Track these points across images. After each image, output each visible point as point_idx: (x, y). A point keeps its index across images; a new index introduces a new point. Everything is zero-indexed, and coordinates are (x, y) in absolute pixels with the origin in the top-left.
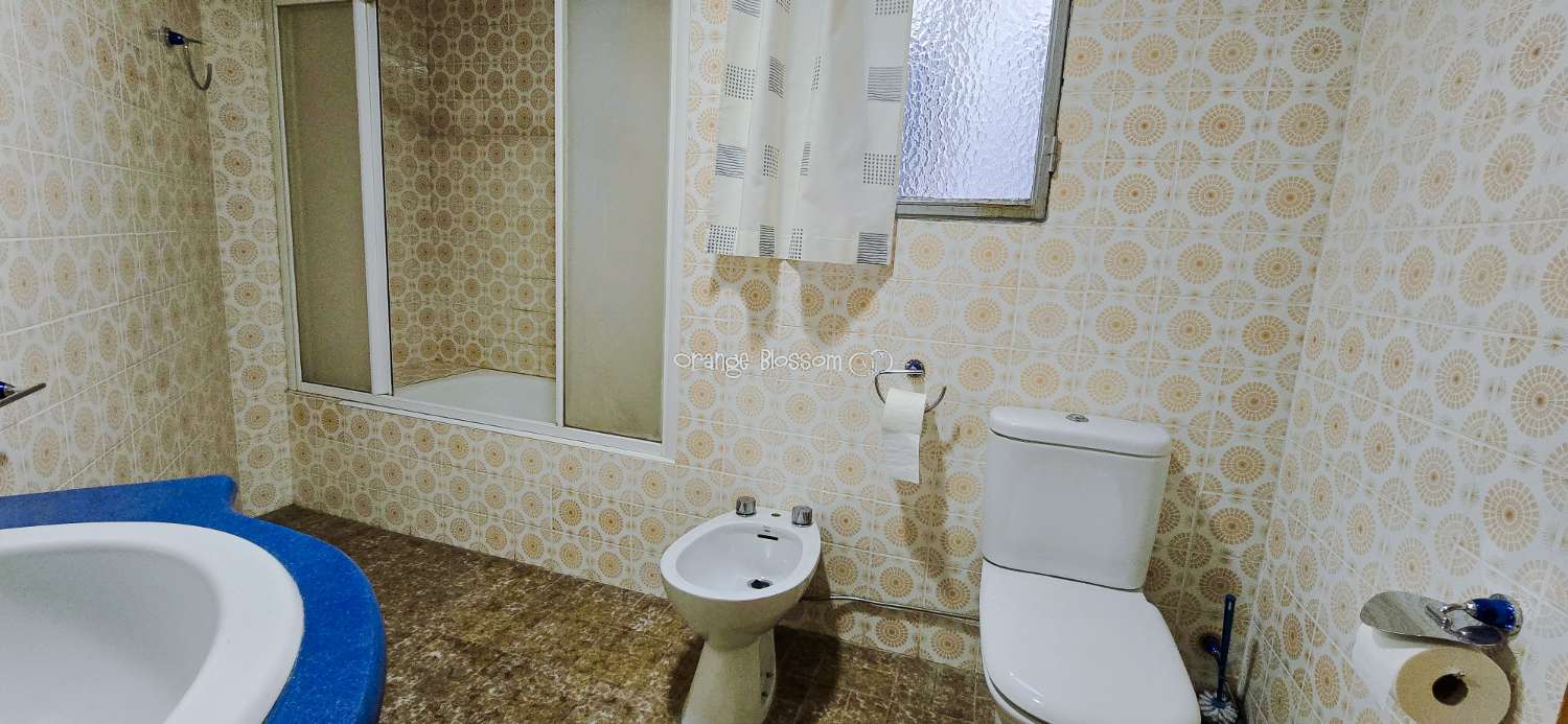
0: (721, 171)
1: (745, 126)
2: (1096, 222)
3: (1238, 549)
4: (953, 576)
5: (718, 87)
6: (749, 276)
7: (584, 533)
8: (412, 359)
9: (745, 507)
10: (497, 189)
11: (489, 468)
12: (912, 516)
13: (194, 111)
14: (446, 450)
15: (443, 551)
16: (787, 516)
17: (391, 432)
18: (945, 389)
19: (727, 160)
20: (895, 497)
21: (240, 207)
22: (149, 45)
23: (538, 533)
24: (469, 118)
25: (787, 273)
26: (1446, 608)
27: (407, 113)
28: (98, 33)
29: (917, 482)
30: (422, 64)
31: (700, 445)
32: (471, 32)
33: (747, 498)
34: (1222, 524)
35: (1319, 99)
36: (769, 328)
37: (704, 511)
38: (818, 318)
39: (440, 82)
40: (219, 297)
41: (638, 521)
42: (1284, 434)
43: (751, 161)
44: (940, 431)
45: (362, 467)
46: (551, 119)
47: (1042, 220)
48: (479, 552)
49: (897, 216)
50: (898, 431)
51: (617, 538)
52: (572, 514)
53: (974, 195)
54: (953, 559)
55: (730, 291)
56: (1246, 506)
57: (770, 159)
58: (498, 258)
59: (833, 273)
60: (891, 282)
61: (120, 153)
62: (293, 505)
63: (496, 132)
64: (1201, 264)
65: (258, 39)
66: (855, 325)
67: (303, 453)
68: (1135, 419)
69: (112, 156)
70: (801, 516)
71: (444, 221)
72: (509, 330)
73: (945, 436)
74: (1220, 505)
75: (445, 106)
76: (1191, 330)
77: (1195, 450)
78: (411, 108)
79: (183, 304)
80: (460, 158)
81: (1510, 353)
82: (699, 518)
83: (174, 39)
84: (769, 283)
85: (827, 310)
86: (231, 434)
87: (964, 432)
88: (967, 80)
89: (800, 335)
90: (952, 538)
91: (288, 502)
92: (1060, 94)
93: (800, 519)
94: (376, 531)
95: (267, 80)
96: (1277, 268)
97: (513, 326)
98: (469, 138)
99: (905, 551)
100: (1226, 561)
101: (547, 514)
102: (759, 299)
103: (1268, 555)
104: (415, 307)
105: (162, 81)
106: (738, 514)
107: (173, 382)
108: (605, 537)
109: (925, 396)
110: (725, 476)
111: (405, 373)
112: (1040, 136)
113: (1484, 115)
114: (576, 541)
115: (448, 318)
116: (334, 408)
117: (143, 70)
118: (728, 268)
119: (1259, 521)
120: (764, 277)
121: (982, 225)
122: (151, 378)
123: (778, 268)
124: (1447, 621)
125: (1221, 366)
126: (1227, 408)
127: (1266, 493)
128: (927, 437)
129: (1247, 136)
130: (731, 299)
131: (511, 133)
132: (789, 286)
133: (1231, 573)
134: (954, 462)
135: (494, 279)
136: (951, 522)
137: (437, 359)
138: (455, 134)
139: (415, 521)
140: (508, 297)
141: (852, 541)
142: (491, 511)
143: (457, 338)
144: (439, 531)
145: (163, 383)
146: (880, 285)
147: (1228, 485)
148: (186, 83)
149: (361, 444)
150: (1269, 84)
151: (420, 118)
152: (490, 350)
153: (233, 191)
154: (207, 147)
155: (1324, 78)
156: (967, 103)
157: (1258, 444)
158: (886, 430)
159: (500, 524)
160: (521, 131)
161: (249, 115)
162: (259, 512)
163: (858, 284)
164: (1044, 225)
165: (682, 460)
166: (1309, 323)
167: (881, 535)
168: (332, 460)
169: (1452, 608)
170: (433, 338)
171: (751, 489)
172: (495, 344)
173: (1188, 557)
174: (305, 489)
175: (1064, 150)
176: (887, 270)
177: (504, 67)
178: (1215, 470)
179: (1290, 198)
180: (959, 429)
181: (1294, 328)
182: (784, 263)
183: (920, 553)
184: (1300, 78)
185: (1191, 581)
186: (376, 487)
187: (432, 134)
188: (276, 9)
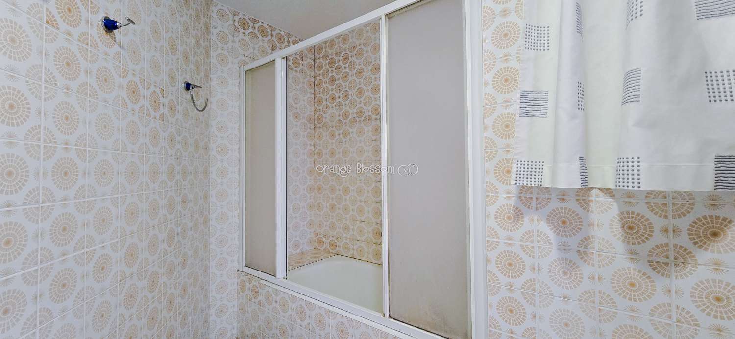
0: (525, 114)
6: (555, 205)
8: (302, 249)
14: (313, 322)
17: (284, 305)
21: (222, 172)
24: (332, 117)
25: (598, 200)
30: (311, 94)
32: (334, 74)
36: (583, 254)
38: (648, 246)
39: (320, 101)
46: (377, 110)
55: (535, 217)
58: (346, 191)
59: (663, 200)
63: (346, 122)
65: (236, 88)
66: (704, 256)
67: (242, 309)
72: (351, 232)
75: (322, 113)
78: (306, 116)
80: (328, 138)
83: (189, 86)
84: (579, 210)
85: (659, 238)
86: (208, 297)
89: (622, 262)
95: (239, 108)
97: (354, 230)
98: (332, 127)
102: (568, 225)
104: (304, 219)
115: (320, 225)
116: (257, 283)
118: (531, 198)
120: (573, 206)
130: (537, 225)
131: (353, 121)
132: (604, 214)
135: (344, 203)
137: (314, 248)
138: (326, 126)
140: (351, 213)
143: (325, 236)
149: (269, 309)
151: (310, 120)
152: (341, 244)
153: (219, 164)
154: (208, 142)
160: (358, 120)
161: (229, 125)
168: (255, 316)
170: (313, 236)
172: (344, 241)
177: (350, 87)
182: (598, 192)
187: (315, 128)
188: (244, 72)
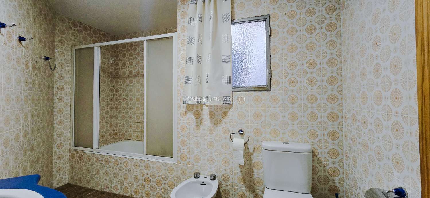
0: (186, 83)
1: (192, 71)
2: (284, 90)
3: (337, 179)
4: (257, 193)
5: (185, 62)
6: (195, 109)
7: (151, 187)
8: (106, 138)
9: (197, 175)
10: (131, 90)
11: (125, 169)
12: (244, 175)
13: (51, 76)
14: (113, 164)
15: (110, 195)
16: (209, 177)
17: (98, 160)
18: (249, 137)
19: (187, 80)
20: (239, 169)
21: (61, 100)
22: (40, 60)
23: (138, 188)
24: (124, 73)
25: (205, 108)
26: (387, 192)
27: (108, 73)
28: (26, 59)
29: (244, 164)
30: (112, 60)
31: (184, 158)
32: (125, 52)
33: (197, 173)
34: (331, 171)
35: (334, 56)
36: (201, 123)
37: (185, 177)
38: (214, 119)
39: (117, 65)
40: (52, 124)
41: (167, 182)
42: (343, 144)
43: (194, 80)
44: (249, 149)
45: (89, 170)
47: (270, 90)
48: (121, 195)
49: (233, 91)
50: (237, 150)
51: (161, 188)
52: (147, 181)
53: (252, 85)
54: (257, 187)
55: (190, 114)
56: (337, 166)
57: (199, 79)
58: (131, 109)
59: (217, 107)
60: (232, 109)
61: (28, 87)
62: (68, 183)
63: (131, 76)
64: (312, 99)
65: (70, 57)
66: (224, 121)
67: (72, 167)
68: (302, 142)
69: (26, 88)
70: (212, 177)
71: (117, 100)
72: (133, 128)
73: (251, 151)
74: (329, 166)
75: (118, 70)
76: (313, 117)
77: (320, 150)
78: (109, 71)
79: (41, 127)
80: (121, 83)
81: (388, 118)
82: (184, 180)
83: (47, 58)
85: (216, 117)
86: (52, 163)
87: (256, 149)
88: (247, 57)
89: (209, 124)
90: (256, 182)
91: (67, 183)
92: (270, 59)
93: (212, 178)
94: (91, 190)
95: (71, 67)
96: (332, 99)
97: (134, 127)
98: (124, 78)
99: (243, 186)
100: (334, 183)
101: (141, 182)
102: (198, 115)
103: (346, 180)
104: (107, 123)
105: (42, 69)
106: (195, 178)
107: (36, 148)
108: (157, 187)
109: (244, 139)
110: (191, 166)
111: (103, 142)
112: (267, 69)
113: (369, 58)
114: (149, 189)
115: (116, 126)
116: (82, 153)
117: (37, 67)
118: (189, 108)
119: (341, 170)
120: (199, 110)
121: (255, 92)
122: (29, 148)
123: (203, 107)
124: (388, 196)
125: (323, 126)
126: (326, 137)
127: (341, 161)
128: (246, 151)
129: (318, 66)
130: (191, 116)
131: (135, 76)
132: (206, 112)
133: (336, 186)
134: (254, 158)
135: (129, 114)
136: (255, 176)
137: (113, 138)
138: (120, 77)
139: (103, 186)
140: (133, 119)
141: (228, 184)
142: (125, 182)
143: (119, 131)
144: (110, 189)
145: (32, 149)
146: (230, 110)
147: (331, 160)
148: (49, 69)
149: (88, 164)
150: (321, 54)
151: (111, 74)
152: (128, 134)
153: (59, 95)
154: (53, 85)
155: (334, 51)
156: (247, 62)
157: (336, 147)
158: (234, 150)
159: (127, 186)
160: (137, 75)
161: (65, 76)
162: (58, 186)
163: (224, 110)
164: (271, 92)
165: (179, 162)
166: (343, 113)
167: (236, 182)
168: (81, 169)
169: (389, 192)
170: (112, 131)
171: (198, 170)
172: (129, 132)
173: (323, 182)
174: (72, 178)
175: (273, 72)
176: (231, 106)
177: (134, 60)
178: (326, 156)
179: (332, 81)
180: (254, 148)
181: (340, 115)
182: (204, 106)
183: (248, 186)
184: (329, 52)
185: (325, 190)
186: (92, 177)
187: (114, 78)
188: (75, 50)
